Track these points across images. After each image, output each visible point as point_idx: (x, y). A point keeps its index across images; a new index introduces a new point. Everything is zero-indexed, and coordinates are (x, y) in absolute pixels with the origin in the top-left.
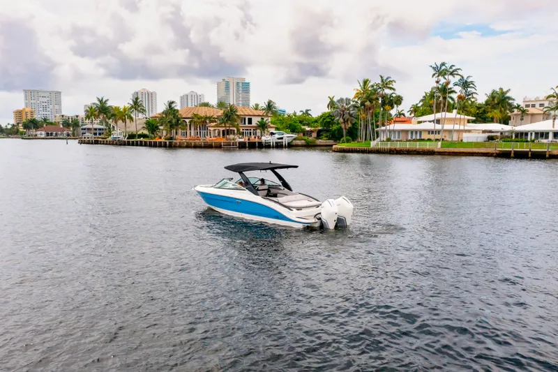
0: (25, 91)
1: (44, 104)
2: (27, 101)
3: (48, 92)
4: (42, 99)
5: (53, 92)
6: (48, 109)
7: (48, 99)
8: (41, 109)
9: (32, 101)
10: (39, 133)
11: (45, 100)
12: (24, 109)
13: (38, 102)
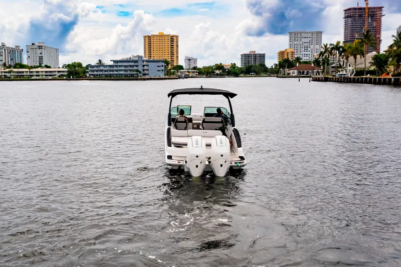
0: (290, 34)
1: (306, 45)
2: (291, 43)
3: (310, 32)
4: (304, 40)
5: (315, 32)
6: (309, 49)
7: (310, 39)
8: (303, 49)
9: (296, 43)
10: (292, 71)
11: (307, 40)
12: (286, 50)
13: (301, 43)
